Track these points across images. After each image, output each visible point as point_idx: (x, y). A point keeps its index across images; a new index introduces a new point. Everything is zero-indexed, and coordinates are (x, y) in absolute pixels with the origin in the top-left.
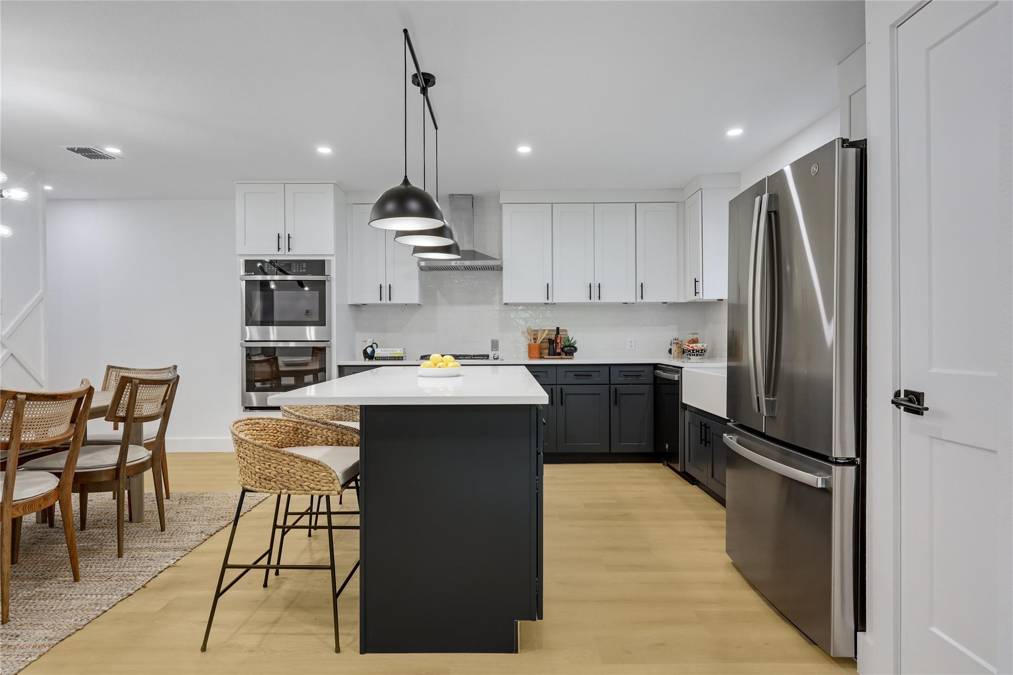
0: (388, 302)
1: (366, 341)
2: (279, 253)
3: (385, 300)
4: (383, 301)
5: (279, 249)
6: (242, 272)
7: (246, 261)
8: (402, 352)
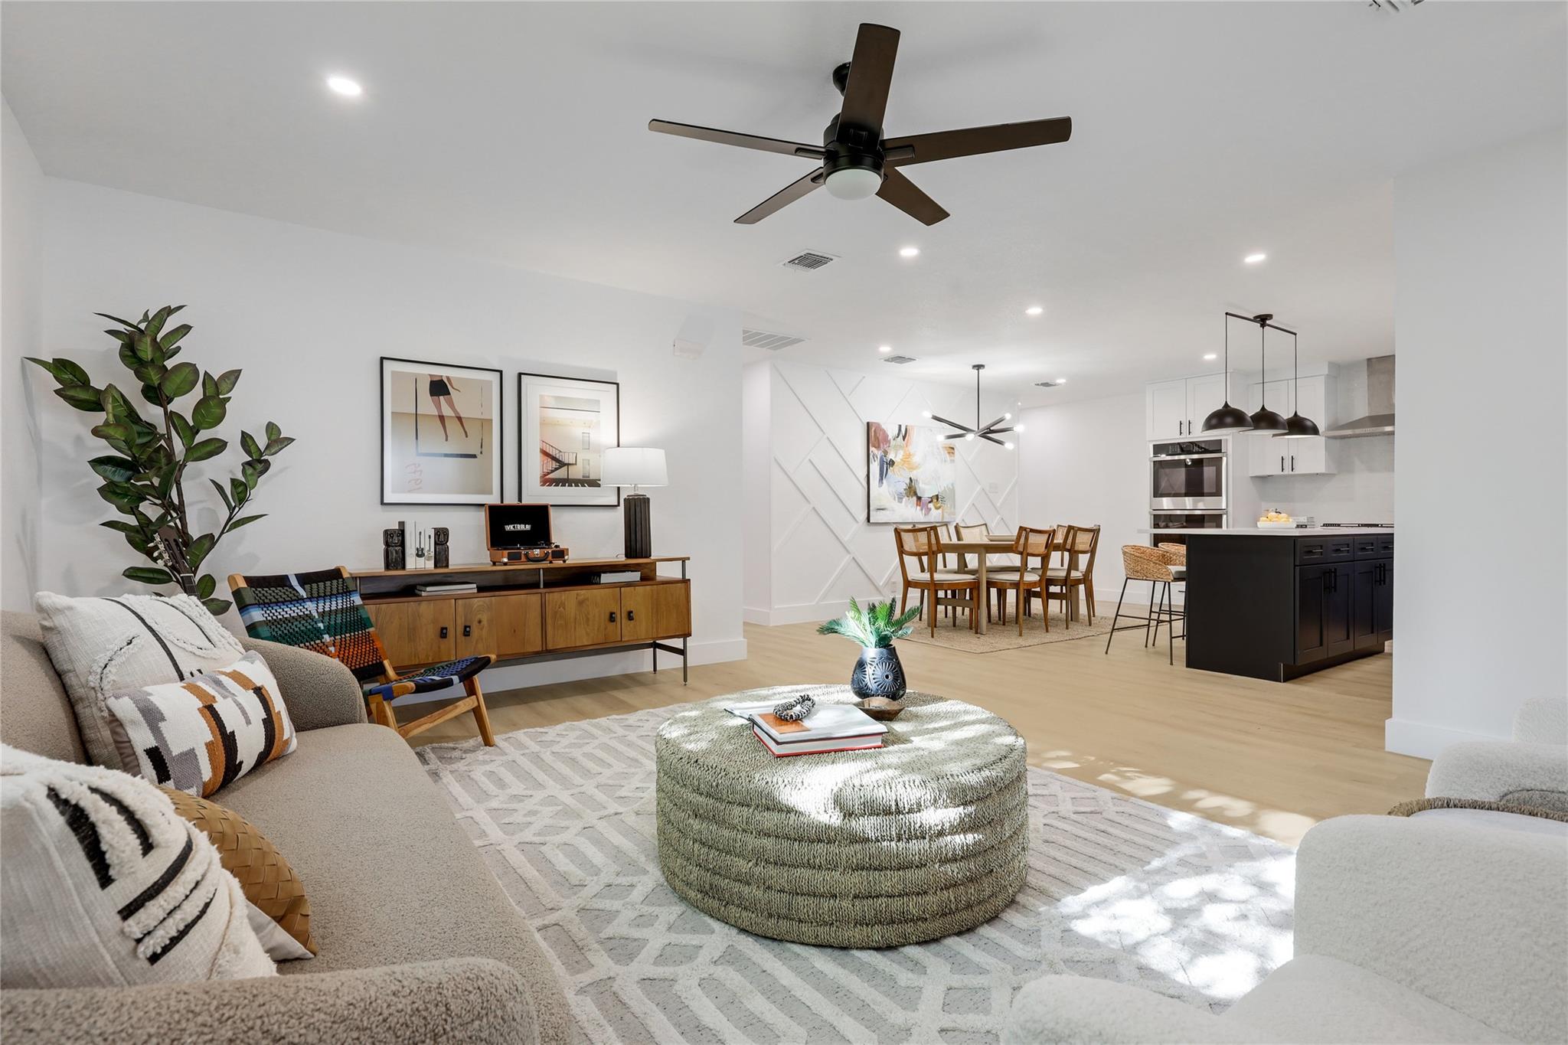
0: (1291, 472)
1: (1268, 510)
2: (1182, 436)
3: (1288, 471)
4: (1286, 472)
5: (1181, 433)
6: (1152, 455)
7: (1154, 446)
8: (1306, 520)
